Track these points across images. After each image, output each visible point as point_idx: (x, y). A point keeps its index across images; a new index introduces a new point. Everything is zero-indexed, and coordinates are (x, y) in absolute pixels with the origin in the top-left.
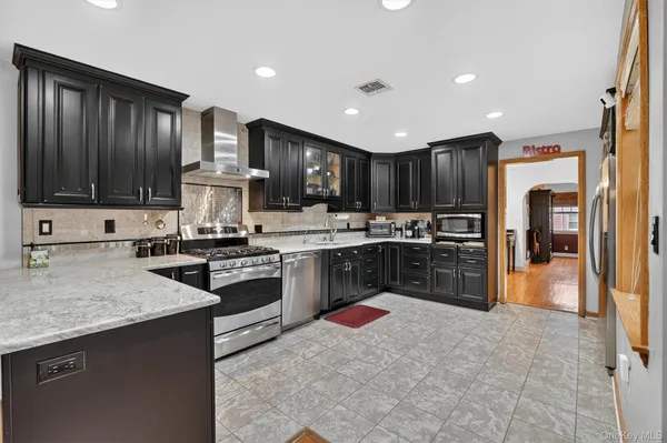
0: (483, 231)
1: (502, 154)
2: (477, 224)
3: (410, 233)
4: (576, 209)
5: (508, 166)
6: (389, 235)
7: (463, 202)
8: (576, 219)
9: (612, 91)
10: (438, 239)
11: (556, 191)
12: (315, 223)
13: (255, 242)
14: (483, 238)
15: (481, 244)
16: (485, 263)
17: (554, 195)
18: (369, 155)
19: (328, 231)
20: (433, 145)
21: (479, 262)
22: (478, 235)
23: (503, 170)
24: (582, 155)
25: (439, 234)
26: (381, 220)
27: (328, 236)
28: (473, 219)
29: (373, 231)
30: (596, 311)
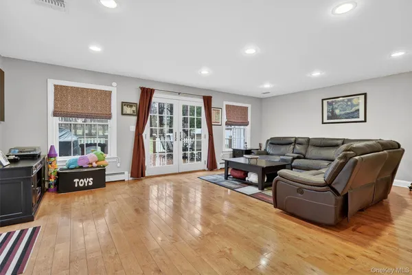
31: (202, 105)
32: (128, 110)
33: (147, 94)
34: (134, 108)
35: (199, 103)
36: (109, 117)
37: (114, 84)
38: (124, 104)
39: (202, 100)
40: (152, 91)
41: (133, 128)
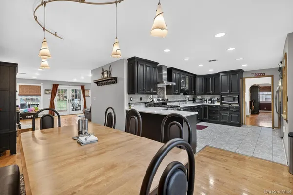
0: (239, 100)
1: (244, 76)
2: (237, 99)
3: (210, 102)
4: (270, 93)
5: (246, 79)
6: (203, 102)
7: (231, 91)
8: (270, 97)
9: (281, 62)
10: (222, 104)
11: (261, 86)
12: (180, 99)
13: (168, 104)
14: (239, 103)
15: (238, 105)
16: (240, 111)
17: (260, 88)
18: (195, 75)
19: (185, 101)
20: (220, 72)
21: (237, 111)
22: (237, 102)
23: (244, 81)
24: (272, 76)
25: (222, 102)
26: (199, 97)
27: (185, 102)
28: (235, 97)
29: (197, 101)
30: (278, 126)
31: (80, 89)
32: (47, 92)
33: (55, 86)
34: (50, 91)
35: (79, 88)
36: (40, 95)
37: (42, 83)
38: (46, 90)
39: (80, 87)
40: (57, 85)
41: (50, 99)
